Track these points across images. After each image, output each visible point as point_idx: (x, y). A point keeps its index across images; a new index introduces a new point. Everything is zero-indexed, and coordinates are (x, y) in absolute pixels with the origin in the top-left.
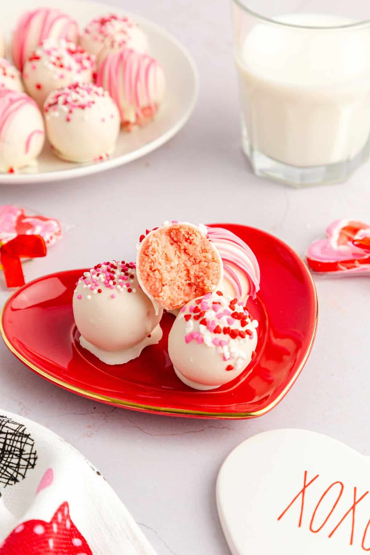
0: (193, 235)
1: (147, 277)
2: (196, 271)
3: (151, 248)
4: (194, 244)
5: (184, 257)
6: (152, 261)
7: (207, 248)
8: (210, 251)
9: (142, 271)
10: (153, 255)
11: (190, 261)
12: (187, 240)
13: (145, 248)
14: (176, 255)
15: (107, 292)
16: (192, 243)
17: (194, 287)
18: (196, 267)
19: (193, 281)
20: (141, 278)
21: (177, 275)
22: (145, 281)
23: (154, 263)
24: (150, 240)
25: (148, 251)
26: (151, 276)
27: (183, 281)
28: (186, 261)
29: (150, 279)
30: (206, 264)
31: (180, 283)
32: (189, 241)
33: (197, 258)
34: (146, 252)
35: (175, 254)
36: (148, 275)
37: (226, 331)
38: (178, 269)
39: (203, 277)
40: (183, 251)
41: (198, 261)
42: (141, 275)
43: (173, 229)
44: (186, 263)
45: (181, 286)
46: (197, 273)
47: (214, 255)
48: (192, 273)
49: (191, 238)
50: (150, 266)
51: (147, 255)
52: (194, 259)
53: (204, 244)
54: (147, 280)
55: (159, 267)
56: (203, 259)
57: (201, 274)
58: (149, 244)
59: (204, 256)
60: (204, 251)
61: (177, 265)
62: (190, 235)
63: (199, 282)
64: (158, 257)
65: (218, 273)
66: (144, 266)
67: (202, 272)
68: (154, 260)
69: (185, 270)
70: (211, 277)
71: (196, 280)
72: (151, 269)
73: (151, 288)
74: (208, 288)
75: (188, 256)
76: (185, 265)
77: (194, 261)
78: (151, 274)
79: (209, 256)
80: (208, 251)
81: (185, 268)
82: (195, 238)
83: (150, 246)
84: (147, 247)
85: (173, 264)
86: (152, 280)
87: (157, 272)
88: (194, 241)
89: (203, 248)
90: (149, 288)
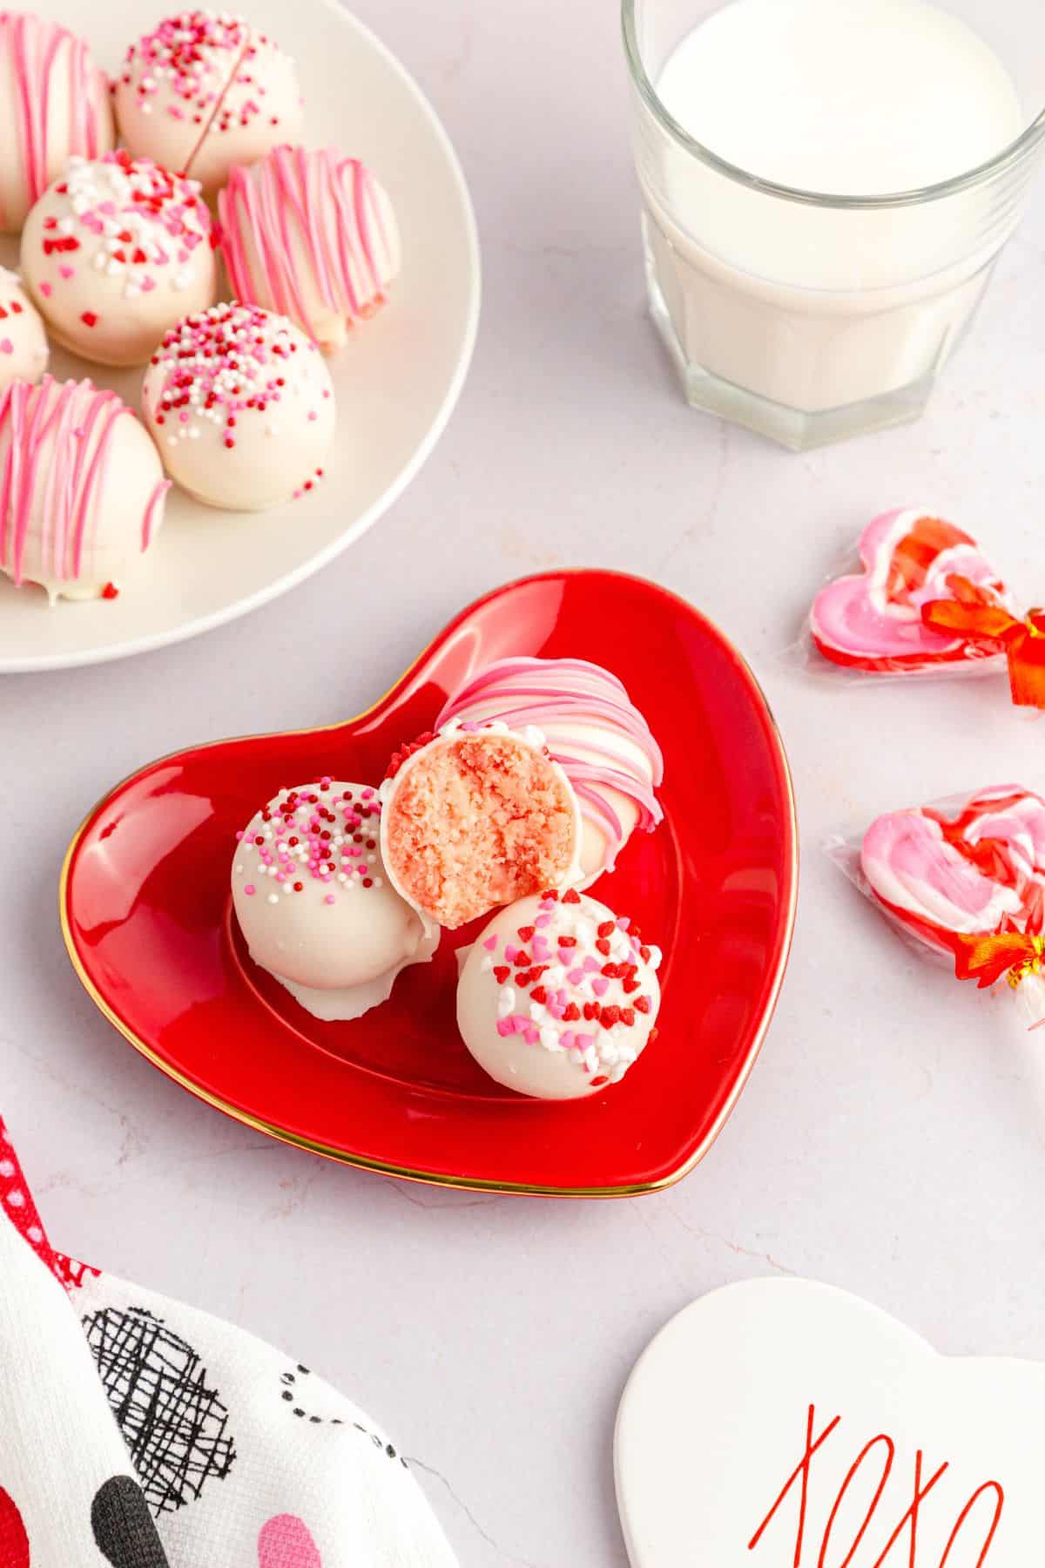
0: (513, 757)
1: (406, 862)
2: (518, 836)
3: (414, 801)
4: (516, 775)
5: (491, 803)
6: (418, 828)
7: (545, 778)
8: (552, 786)
9: (395, 851)
10: (419, 815)
11: (505, 810)
12: (497, 766)
13: (402, 797)
14: (473, 802)
15: (313, 888)
16: (510, 773)
17: (515, 869)
18: (519, 827)
19: (511, 856)
20: (394, 866)
21: (474, 849)
22: (403, 870)
23: (422, 834)
24: (413, 781)
25: (408, 807)
26: (416, 861)
27: (490, 861)
28: (495, 811)
29: (413, 866)
30: (542, 819)
31: (481, 867)
32: (502, 769)
33: (521, 804)
34: (404, 808)
35: (471, 800)
36: (410, 857)
37: (591, 1011)
38: (477, 835)
39: (534, 850)
40: (489, 790)
41: (522, 812)
42: (392, 860)
43: (466, 743)
44: (495, 816)
45: (484, 872)
46: (521, 841)
47: (560, 793)
48: (509, 842)
49: (507, 764)
50: (413, 839)
51: (403, 813)
52: (514, 806)
53: (537, 770)
54: (406, 867)
55: (436, 841)
56: (535, 807)
57: (531, 842)
58: (411, 789)
59: (538, 799)
60: (539, 786)
61: (476, 824)
62: (506, 756)
63: (526, 863)
64: (433, 817)
65: (569, 840)
66: (399, 840)
67: (533, 837)
68: (422, 827)
69: (493, 832)
70: (555, 852)
71: (520, 855)
72: (415, 843)
73: (415, 885)
74: (547, 880)
75: (501, 800)
76: (494, 822)
77: (513, 809)
78: (416, 856)
79: (550, 799)
80: (546, 786)
81: (494, 829)
82: (518, 763)
83: (413, 794)
84: (407, 797)
85: (464, 825)
86: (417, 870)
87: (428, 853)
88: (514, 770)
89: (535, 780)
90: (410, 887)
